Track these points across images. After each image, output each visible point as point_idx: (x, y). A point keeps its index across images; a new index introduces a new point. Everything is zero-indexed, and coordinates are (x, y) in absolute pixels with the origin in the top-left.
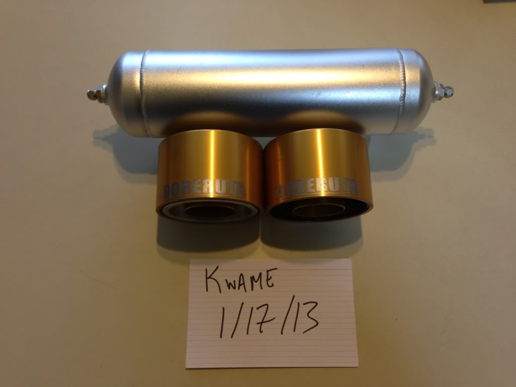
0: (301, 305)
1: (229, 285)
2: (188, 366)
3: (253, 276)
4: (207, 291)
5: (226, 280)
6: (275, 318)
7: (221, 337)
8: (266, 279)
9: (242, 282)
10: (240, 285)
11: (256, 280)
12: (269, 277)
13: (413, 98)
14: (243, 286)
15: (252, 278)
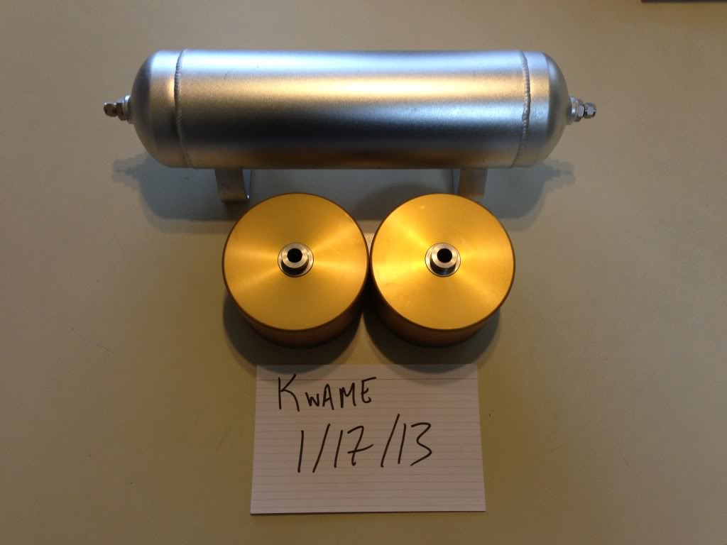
0: (409, 427)
1: (310, 401)
2: (253, 511)
3: (343, 388)
4: (280, 408)
5: (306, 394)
6: (372, 445)
7: (299, 471)
8: (361, 392)
9: (328, 397)
10: (325, 400)
11: (347, 393)
12: (365, 390)
13: (540, 117)
14: (329, 401)
15: (342, 391)
